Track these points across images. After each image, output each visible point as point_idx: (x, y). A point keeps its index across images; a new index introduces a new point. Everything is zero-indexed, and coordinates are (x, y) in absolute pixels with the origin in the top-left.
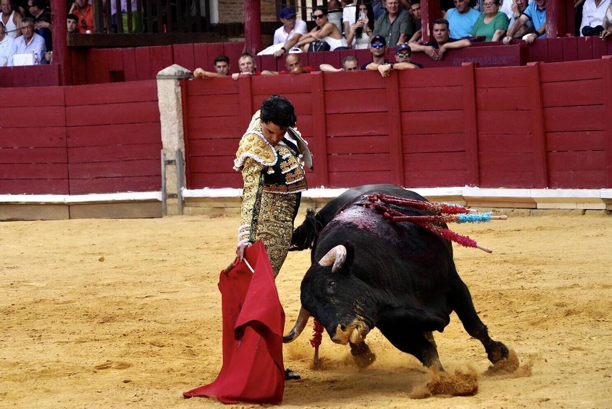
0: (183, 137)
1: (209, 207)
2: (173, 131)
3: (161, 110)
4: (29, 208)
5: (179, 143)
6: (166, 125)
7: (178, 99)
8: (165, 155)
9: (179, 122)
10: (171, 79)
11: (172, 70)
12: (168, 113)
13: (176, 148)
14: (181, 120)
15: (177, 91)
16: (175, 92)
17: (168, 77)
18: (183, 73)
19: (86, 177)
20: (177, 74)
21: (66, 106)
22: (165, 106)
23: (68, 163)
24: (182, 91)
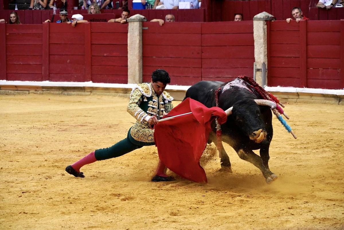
0: (267, 55)
1: (279, 98)
2: (261, 51)
3: (255, 38)
4: (179, 93)
5: (264, 59)
6: (258, 48)
7: (264, 32)
8: (256, 65)
9: (265, 46)
10: (261, 20)
11: (262, 15)
12: (259, 41)
13: (262, 62)
14: (266, 45)
15: (264, 28)
16: (263, 28)
17: (260, 19)
18: (269, 17)
19: (211, 77)
20: (265, 18)
21: (202, 34)
22: (257, 36)
23: (202, 68)
24: (267, 28)
